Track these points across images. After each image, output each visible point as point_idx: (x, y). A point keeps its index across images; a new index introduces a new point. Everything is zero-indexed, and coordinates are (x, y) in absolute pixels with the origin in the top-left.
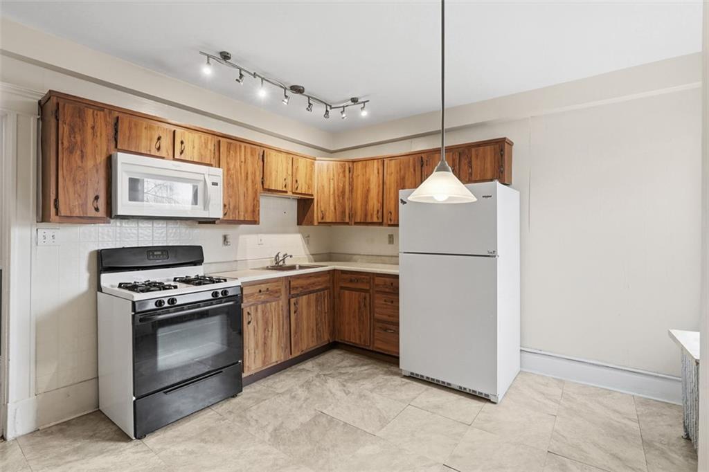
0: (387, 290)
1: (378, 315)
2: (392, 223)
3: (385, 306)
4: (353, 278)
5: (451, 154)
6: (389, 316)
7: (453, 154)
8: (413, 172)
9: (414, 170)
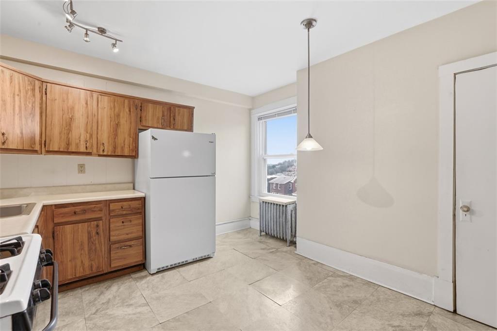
0: (124, 212)
1: (115, 237)
2: (105, 153)
3: (123, 227)
4: (77, 210)
5: (162, 107)
6: (127, 234)
7: (163, 107)
8: (128, 112)
9: (130, 111)
